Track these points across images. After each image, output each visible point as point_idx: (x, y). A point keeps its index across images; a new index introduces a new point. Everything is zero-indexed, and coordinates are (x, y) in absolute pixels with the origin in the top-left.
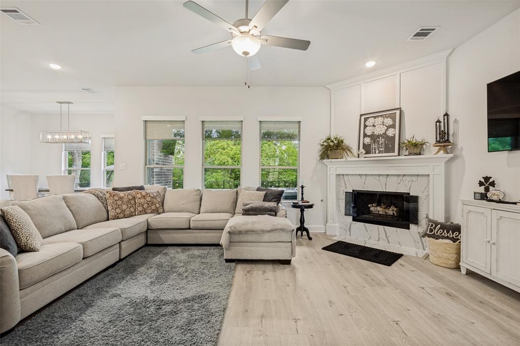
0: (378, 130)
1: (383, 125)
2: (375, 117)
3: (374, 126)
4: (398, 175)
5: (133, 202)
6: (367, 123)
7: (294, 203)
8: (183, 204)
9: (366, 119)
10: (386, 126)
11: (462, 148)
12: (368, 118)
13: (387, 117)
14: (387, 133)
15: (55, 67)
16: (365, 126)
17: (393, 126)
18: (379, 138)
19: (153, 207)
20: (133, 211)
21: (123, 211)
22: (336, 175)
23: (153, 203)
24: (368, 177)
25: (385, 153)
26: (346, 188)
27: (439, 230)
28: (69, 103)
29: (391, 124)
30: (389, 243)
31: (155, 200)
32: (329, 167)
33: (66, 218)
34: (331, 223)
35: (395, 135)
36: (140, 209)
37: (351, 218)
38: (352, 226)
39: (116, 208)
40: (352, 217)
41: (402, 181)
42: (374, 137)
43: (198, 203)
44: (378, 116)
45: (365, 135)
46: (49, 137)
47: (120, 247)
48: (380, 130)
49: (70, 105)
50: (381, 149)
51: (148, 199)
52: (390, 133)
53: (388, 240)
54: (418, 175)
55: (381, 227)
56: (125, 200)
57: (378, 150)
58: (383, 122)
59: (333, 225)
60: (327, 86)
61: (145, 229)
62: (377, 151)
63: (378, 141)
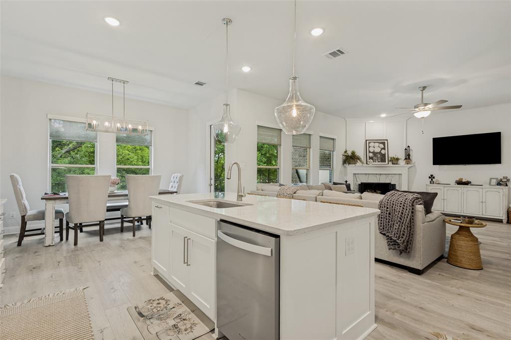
1: (379, 147)
2: (374, 142)
3: (374, 147)
4: (386, 174)
6: (370, 145)
11: (415, 162)
12: (370, 143)
13: (381, 144)
16: (369, 147)
17: (384, 149)
18: (377, 154)
22: (353, 174)
24: (370, 175)
25: (381, 162)
26: (357, 182)
28: (124, 82)
29: (383, 147)
32: (348, 169)
35: (385, 153)
41: (387, 177)
42: (374, 153)
44: (376, 142)
45: (370, 152)
48: (377, 150)
50: (379, 160)
52: (383, 152)
54: (395, 174)
57: (377, 160)
63: (377, 156)
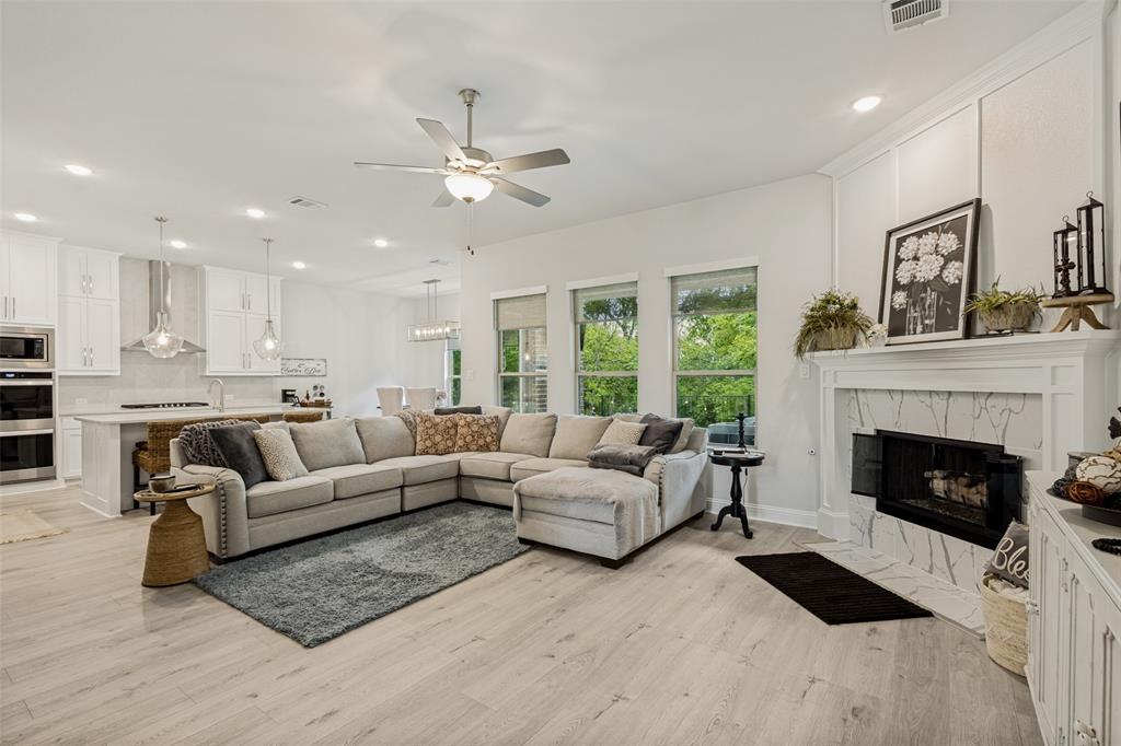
0: (923, 268)
1: (937, 253)
2: (919, 235)
3: (916, 258)
4: (975, 394)
5: (452, 432)
6: (902, 253)
7: (716, 452)
8: (523, 440)
9: (900, 242)
10: (942, 256)
12: (904, 239)
13: (946, 232)
14: (945, 273)
15: (381, 243)
16: (898, 261)
17: (958, 255)
18: (925, 292)
19: (481, 442)
20: (451, 445)
21: (435, 444)
22: (836, 389)
23: (481, 435)
24: (906, 397)
25: (938, 330)
26: (863, 425)
27: (1016, 561)
28: (435, 281)
29: (954, 248)
30: (955, 583)
31: (485, 431)
32: (822, 370)
33: (348, 448)
34: (827, 508)
35: (960, 280)
36: (460, 443)
37: (873, 502)
38: (874, 523)
39: (426, 439)
40: (874, 500)
41: (983, 411)
42: (914, 289)
43: (548, 439)
44: (925, 232)
45: (897, 286)
46: (418, 333)
47: (402, 494)
48: (928, 269)
49: (438, 284)
50: (927, 322)
51: (475, 428)
52: (952, 274)
53: (952, 574)
54: (1025, 394)
55: (935, 534)
56: (441, 427)
57: (922, 323)
58: (937, 245)
59: (830, 514)
60: (819, 171)
61: (455, 474)
62: (919, 328)
63: (922, 299)
